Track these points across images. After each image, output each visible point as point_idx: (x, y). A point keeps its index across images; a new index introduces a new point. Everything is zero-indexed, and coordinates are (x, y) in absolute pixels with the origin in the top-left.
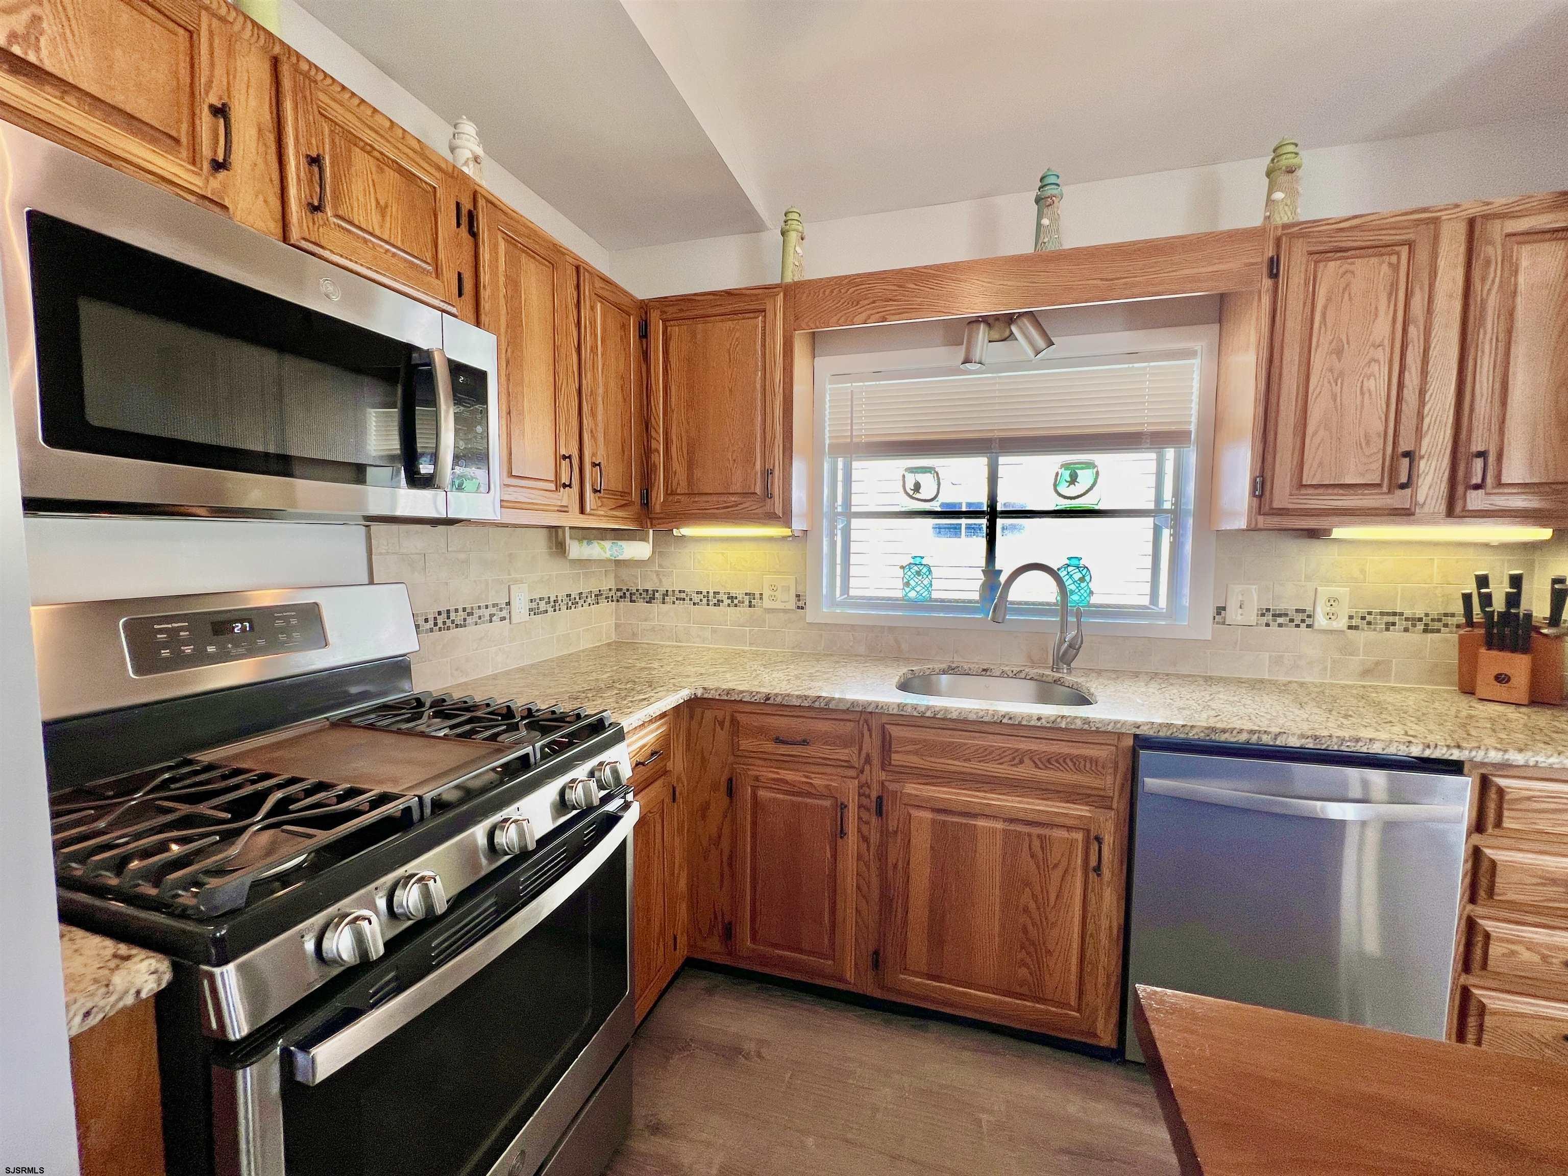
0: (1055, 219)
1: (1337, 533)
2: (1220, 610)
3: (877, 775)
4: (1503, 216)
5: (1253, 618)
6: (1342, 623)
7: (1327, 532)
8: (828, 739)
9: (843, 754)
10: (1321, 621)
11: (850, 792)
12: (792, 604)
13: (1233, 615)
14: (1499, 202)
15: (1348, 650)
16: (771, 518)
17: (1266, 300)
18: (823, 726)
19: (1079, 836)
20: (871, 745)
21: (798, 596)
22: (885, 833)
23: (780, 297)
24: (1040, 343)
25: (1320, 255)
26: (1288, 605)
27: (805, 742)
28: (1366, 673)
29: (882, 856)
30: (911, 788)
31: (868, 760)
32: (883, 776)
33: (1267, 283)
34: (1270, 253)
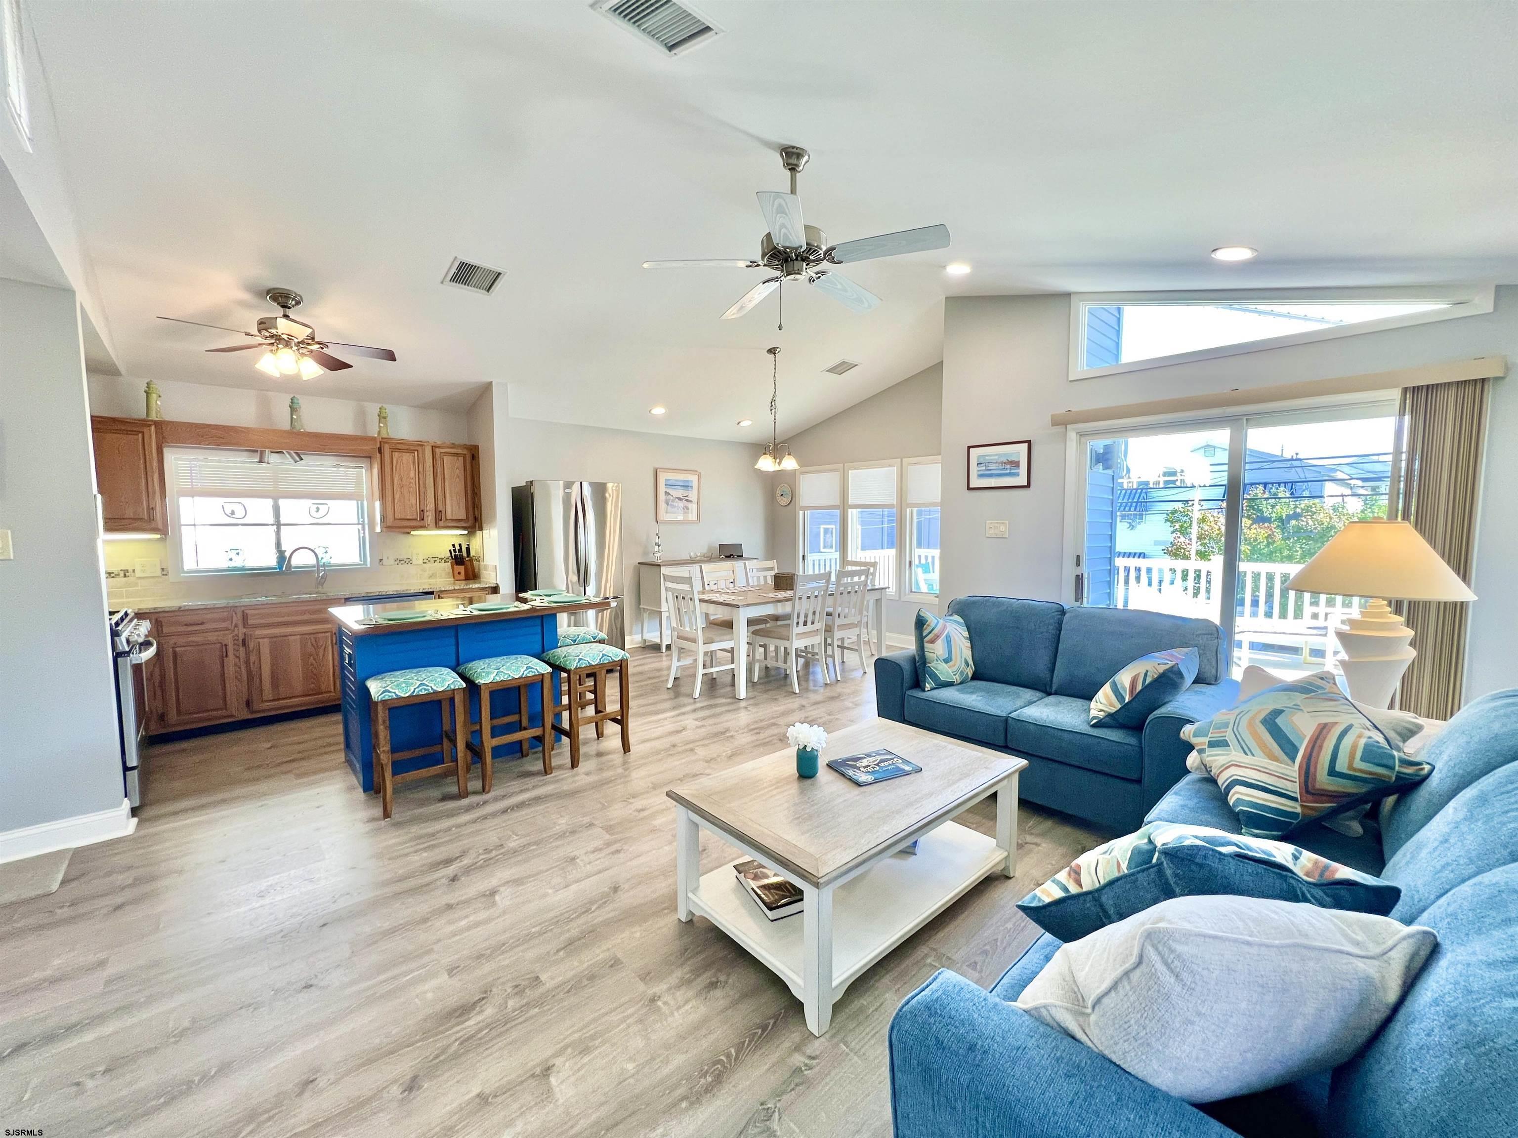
0: (299, 417)
1: (413, 533)
2: (381, 560)
3: (242, 631)
4: (439, 447)
5: (392, 562)
6: (421, 562)
7: (409, 533)
8: (214, 621)
9: (224, 625)
10: (414, 562)
11: (229, 640)
12: (159, 573)
13: (385, 561)
14: (439, 443)
15: (424, 570)
16: (155, 530)
17: (379, 460)
18: (209, 616)
19: (329, 634)
20: (237, 619)
21: (163, 569)
22: (248, 653)
23: (153, 428)
24: (298, 459)
25: (393, 450)
26: (404, 557)
27: (202, 623)
28: (430, 577)
29: (247, 662)
30: (258, 632)
31: (236, 626)
32: (245, 630)
33: (378, 455)
34: (378, 446)
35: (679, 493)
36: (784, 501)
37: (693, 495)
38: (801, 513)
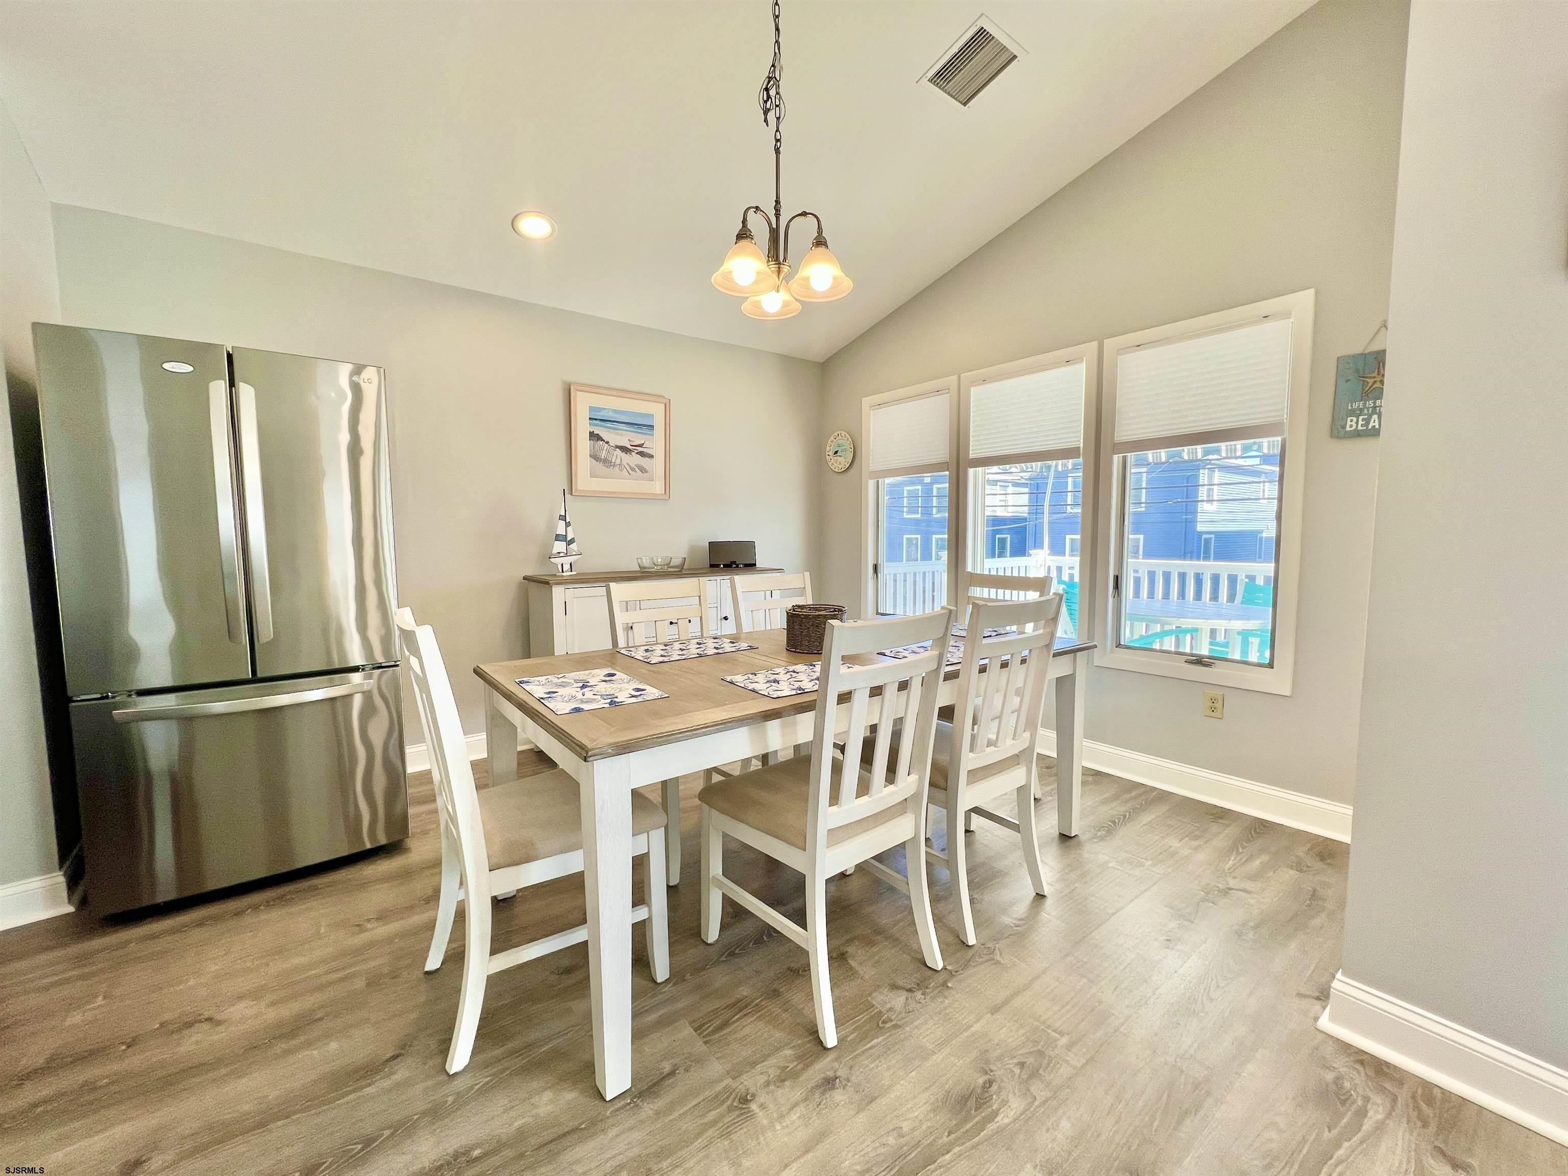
35: (624, 438)
36: (840, 463)
37: (655, 444)
38: (871, 484)
